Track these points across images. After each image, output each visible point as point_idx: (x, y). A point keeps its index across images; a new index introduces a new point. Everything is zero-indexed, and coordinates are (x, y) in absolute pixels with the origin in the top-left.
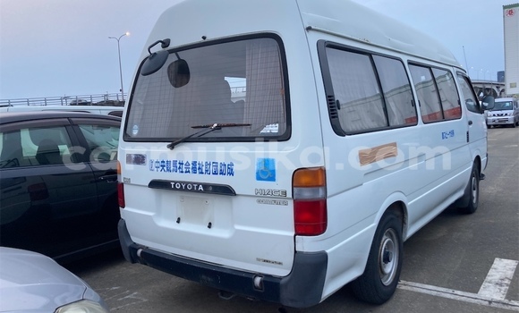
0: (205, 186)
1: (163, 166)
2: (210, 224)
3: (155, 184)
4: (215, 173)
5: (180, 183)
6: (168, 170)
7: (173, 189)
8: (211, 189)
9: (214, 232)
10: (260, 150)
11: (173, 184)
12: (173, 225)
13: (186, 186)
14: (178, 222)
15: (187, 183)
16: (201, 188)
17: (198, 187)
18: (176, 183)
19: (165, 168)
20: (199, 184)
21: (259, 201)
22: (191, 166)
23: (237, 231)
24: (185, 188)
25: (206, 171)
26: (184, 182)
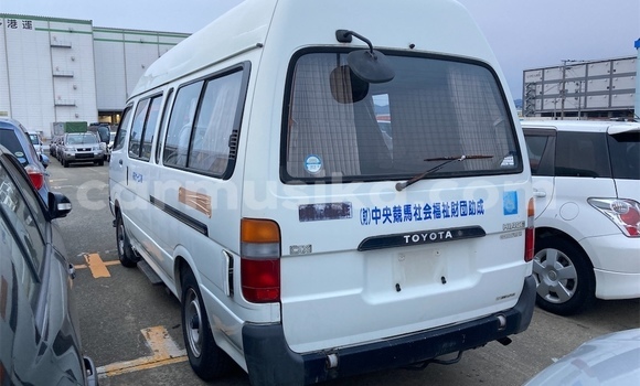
0: (454, 231)
1: (387, 216)
2: (443, 278)
3: (371, 245)
4: (464, 214)
5: (419, 233)
6: (396, 219)
7: (407, 245)
8: (460, 233)
9: (451, 287)
10: (509, 183)
11: (407, 237)
12: (393, 297)
13: (428, 237)
14: (399, 290)
15: (429, 232)
16: (449, 235)
17: (444, 235)
18: (412, 234)
19: (392, 218)
20: (445, 231)
21: (502, 237)
22: (432, 210)
23: (484, 275)
24: (426, 239)
25: (453, 213)
26: (424, 233)
